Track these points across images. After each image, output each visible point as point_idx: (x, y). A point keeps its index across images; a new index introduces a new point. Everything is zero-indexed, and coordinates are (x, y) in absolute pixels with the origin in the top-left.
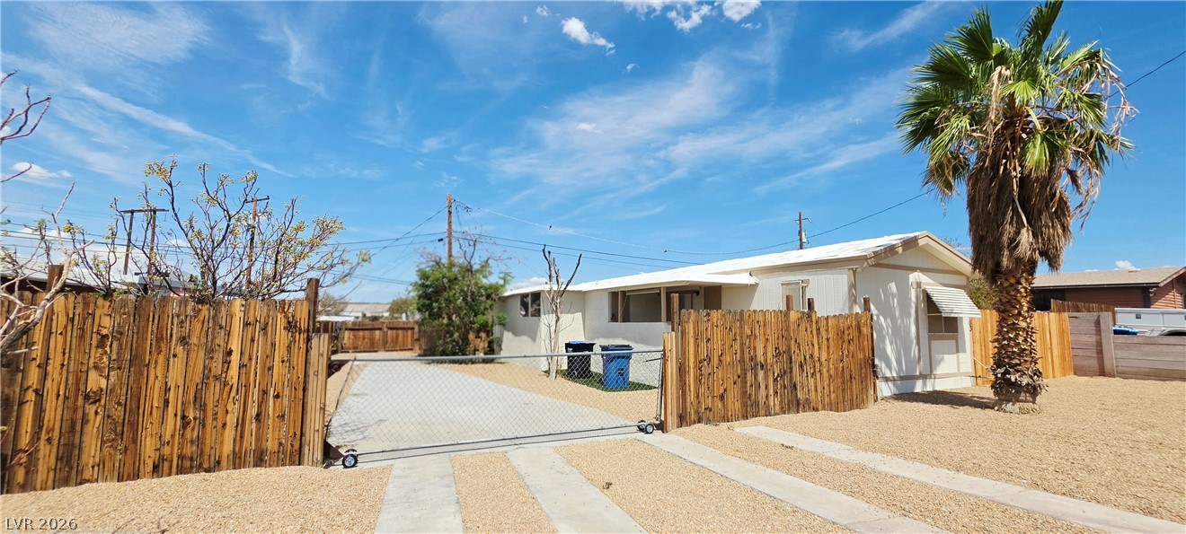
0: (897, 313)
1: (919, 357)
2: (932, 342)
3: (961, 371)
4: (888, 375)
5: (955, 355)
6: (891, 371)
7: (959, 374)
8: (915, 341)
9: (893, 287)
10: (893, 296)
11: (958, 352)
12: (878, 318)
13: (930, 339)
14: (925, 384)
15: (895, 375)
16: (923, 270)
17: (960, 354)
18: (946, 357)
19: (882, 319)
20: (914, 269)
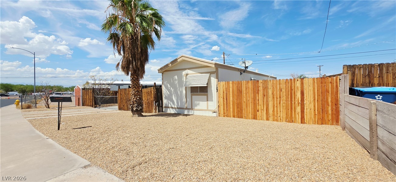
0: (178, 86)
1: (186, 102)
2: (193, 96)
3: (209, 109)
4: (173, 106)
5: (206, 102)
6: (174, 106)
7: (207, 110)
8: (184, 97)
9: (176, 77)
10: (176, 80)
11: (207, 101)
12: (170, 88)
13: (192, 95)
14: (188, 112)
15: (176, 107)
16: (189, 69)
17: (209, 102)
18: (201, 103)
19: (171, 88)
20: (185, 69)
